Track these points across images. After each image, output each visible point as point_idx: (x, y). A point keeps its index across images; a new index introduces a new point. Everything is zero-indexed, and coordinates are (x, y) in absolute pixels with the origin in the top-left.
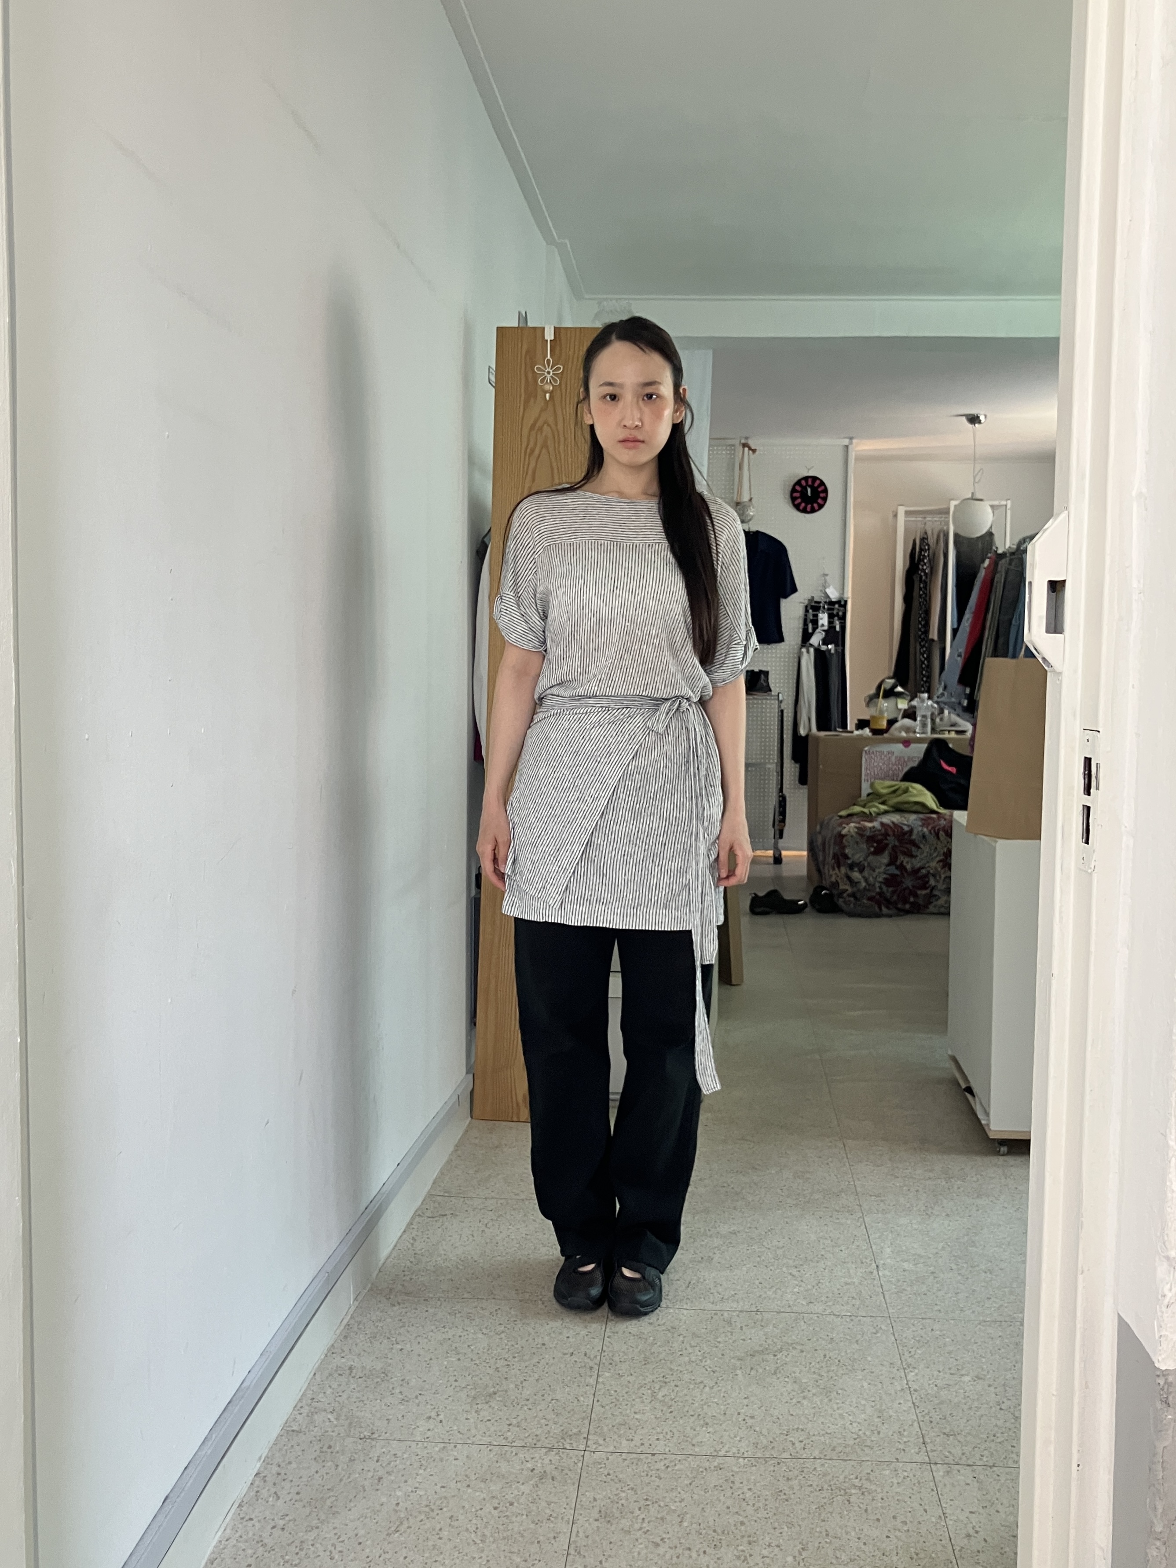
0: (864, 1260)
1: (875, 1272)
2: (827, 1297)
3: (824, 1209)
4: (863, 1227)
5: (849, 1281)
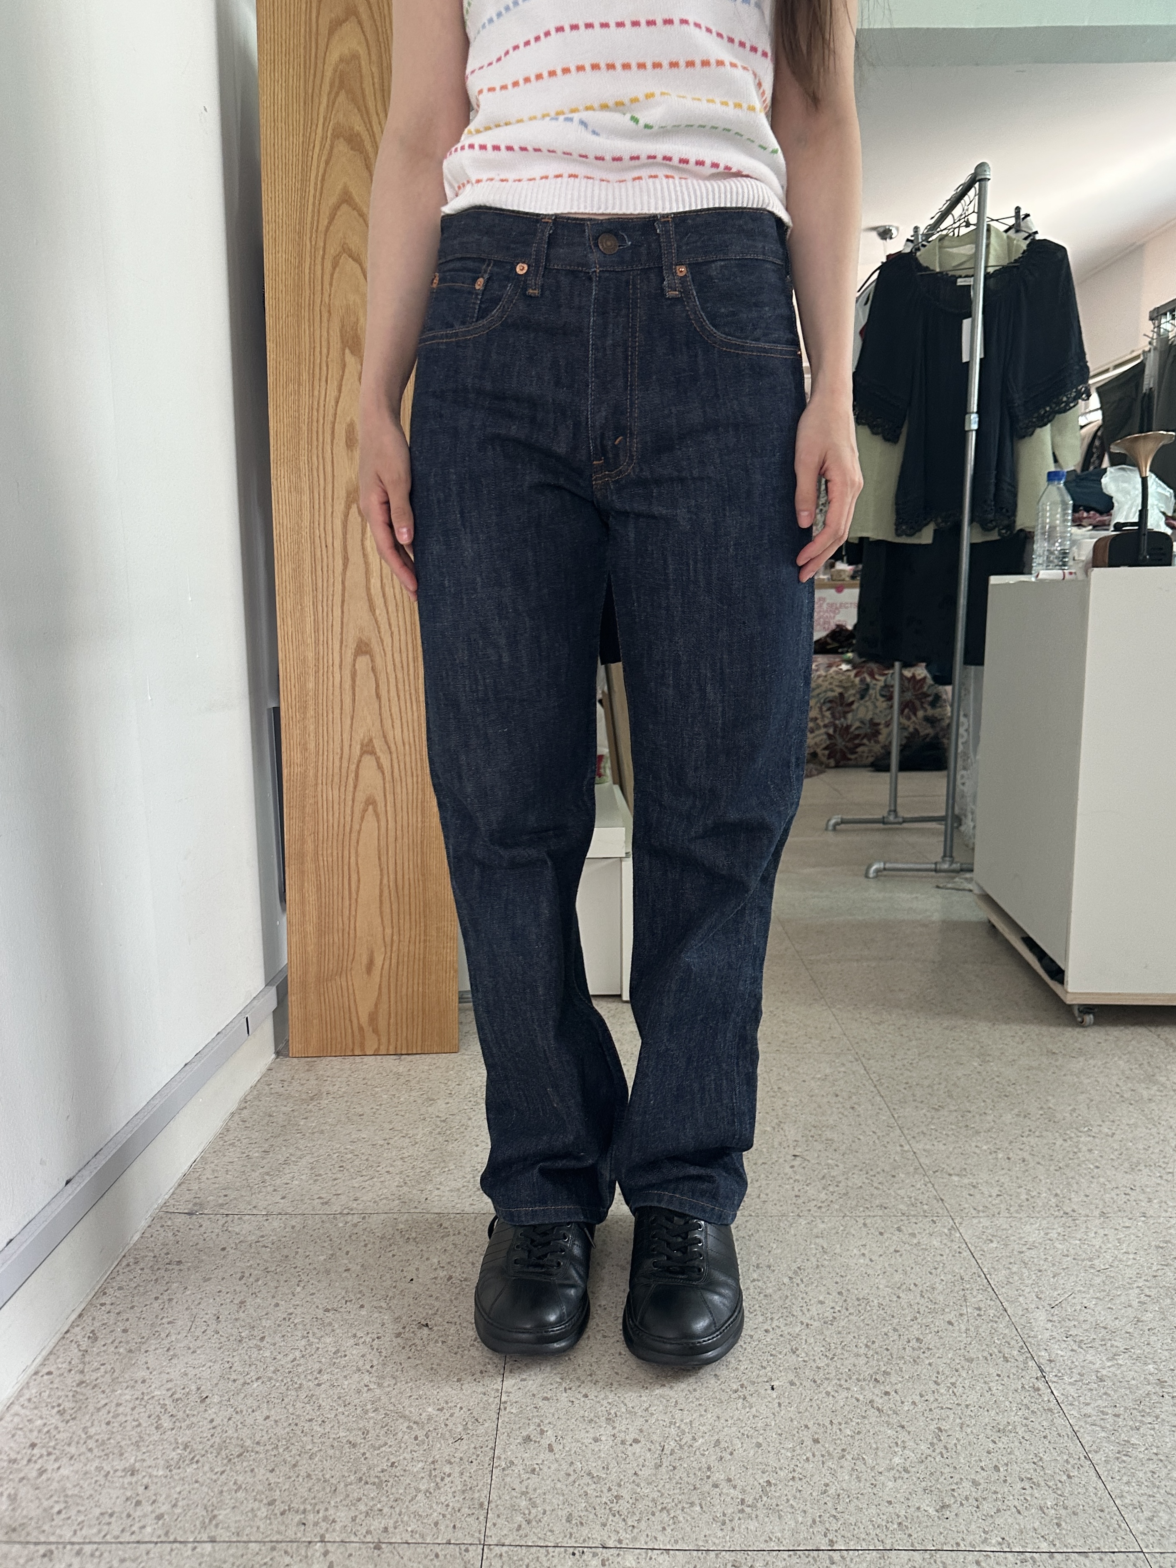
0: (1006, 1350)
1: (1041, 1384)
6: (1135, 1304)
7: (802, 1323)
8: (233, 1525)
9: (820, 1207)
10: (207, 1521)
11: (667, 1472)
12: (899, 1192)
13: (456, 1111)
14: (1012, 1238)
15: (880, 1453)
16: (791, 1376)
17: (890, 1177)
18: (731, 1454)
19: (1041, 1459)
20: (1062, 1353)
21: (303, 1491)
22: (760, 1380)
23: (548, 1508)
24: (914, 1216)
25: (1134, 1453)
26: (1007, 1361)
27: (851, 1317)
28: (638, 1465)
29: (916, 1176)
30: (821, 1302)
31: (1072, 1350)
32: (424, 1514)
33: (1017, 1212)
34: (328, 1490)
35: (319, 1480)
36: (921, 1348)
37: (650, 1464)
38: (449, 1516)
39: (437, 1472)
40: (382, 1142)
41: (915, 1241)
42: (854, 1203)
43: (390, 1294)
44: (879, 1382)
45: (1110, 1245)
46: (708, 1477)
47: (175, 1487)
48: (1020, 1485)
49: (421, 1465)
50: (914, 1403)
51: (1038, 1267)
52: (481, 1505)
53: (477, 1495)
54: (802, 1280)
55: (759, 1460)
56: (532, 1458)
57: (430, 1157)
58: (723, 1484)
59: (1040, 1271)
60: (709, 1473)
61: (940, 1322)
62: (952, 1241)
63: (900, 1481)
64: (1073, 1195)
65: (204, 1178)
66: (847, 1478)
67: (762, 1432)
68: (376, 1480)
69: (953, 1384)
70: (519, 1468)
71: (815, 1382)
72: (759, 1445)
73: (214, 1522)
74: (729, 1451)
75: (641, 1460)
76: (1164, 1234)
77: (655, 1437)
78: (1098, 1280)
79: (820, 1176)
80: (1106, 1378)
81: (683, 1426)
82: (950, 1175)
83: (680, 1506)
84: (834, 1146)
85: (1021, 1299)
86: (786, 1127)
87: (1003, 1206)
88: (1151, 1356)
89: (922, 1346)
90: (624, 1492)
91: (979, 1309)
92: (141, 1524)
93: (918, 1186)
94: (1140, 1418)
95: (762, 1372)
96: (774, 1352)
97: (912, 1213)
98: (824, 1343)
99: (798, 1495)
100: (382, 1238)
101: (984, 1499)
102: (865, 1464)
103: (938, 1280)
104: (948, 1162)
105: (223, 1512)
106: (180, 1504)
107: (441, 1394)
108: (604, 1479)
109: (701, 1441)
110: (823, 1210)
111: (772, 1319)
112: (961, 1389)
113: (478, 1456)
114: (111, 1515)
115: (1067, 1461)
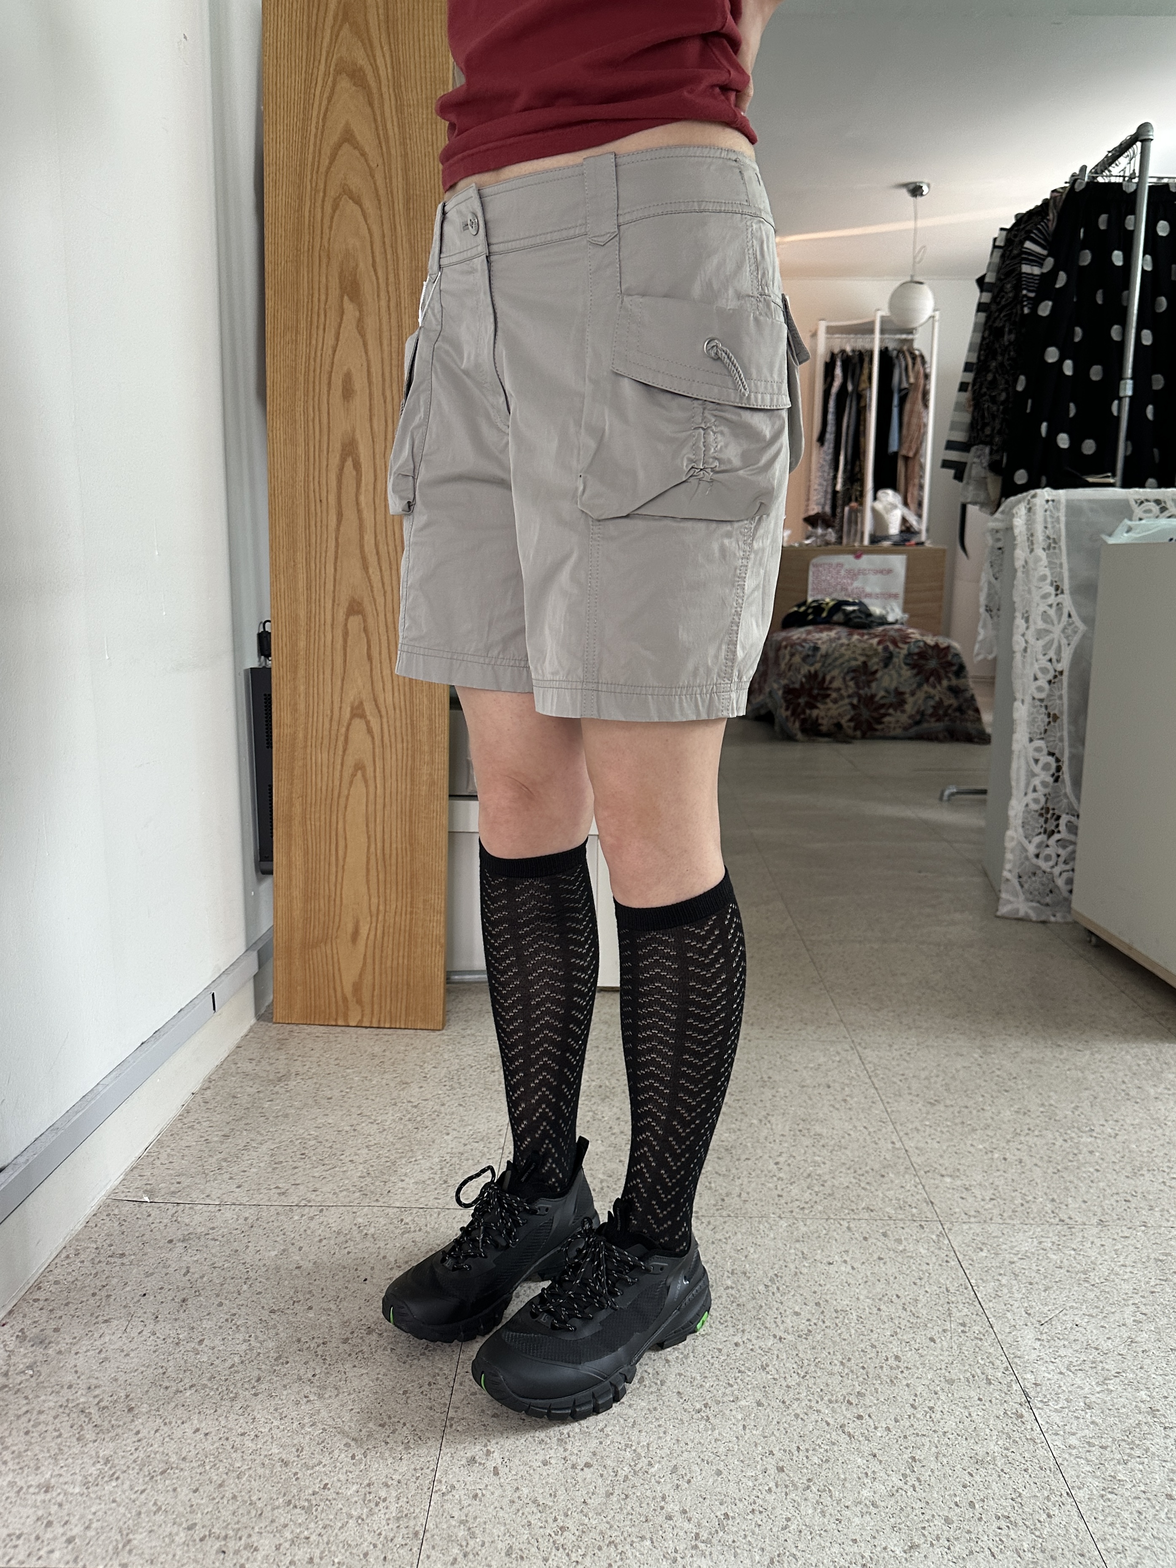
0: (990, 1371)
1: (1024, 1411)
2: (948, 1521)
3: (866, 1216)
4: (954, 1263)
5: (981, 1452)
6: (1129, 1322)
7: (775, 1336)
8: (147, 1551)
9: (803, 1208)
10: (120, 1546)
11: (618, 1501)
12: (887, 1193)
13: (429, 1096)
14: (1004, 1246)
15: (847, 1485)
16: (759, 1395)
17: (878, 1177)
18: (689, 1482)
19: (1020, 1496)
20: (1050, 1376)
21: (226, 1514)
22: (725, 1399)
23: (487, 1539)
24: (901, 1220)
25: (1120, 1491)
26: (990, 1383)
27: (827, 1331)
28: (588, 1493)
29: (907, 1176)
30: (797, 1314)
31: (1061, 1373)
32: (353, 1544)
33: (1010, 1217)
34: (253, 1513)
35: (244, 1502)
36: (899, 1367)
37: (602, 1491)
38: (380, 1546)
39: (373, 1495)
40: (347, 1128)
41: (901, 1248)
42: (839, 1205)
43: (342, 1296)
44: (851, 1404)
45: (1106, 1257)
46: (662, 1508)
47: (90, 1507)
48: (996, 1524)
49: (355, 1487)
50: (888, 1429)
51: (1029, 1280)
52: (416, 1534)
53: (412, 1523)
54: (778, 1289)
55: (718, 1490)
56: (475, 1483)
57: (398, 1146)
58: (678, 1517)
59: (1031, 1284)
60: (663, 1503)
61: (921, 1338)
62: (940, 1248)
63: (867, 1518)
64: (1070, 1200)
65: (158, 1163)
66: (810, 1511)
67: (723, 1458)
68: (306, 1504)
69: (931, 1408)
70: (458, 1494)
71: (784, 1402)
72: (719, 1473)
73: (128, 1548)
74: (686, 1479)
75: (592, 1488)
76: (1164, 1245)
77: (609, 1462)
78: (1091, 1295)
79: (805, 1175)
80: (1094, 1405)
81: (639, 1450)
82: (942, 1176)
83: (629, 1540)
84: (822, 1142)
85: (1009, 1315)
86: (773, 1120)
87: (996, 1212)
88: (1144, 1381)
89: (900, 1364)
90: (569, 1523)
91: (963, 1325)
92: (49, 1548)
93: (908, 1188)
94: (1128, 1451)
95: (728, 1391)
96: (743, 1368)
97: (900, 1217)
98: (796, 1359)
99: (757, 1530)
100: (339, 1233)
101: (957, 1539)
102: (831, 1496)
103: (922, 1292)
104: (941, 1161)
105: (138, 1537)
106: (94, 1526)
107: (385, 1407)
108: (550, 1508)
109: (657, 1466)
110: (806, 1211)
111: (743, 1331)
112: (939, 1416)
113: (417, 1478)
114: (19, 1537)
115: (1048, 1498)
